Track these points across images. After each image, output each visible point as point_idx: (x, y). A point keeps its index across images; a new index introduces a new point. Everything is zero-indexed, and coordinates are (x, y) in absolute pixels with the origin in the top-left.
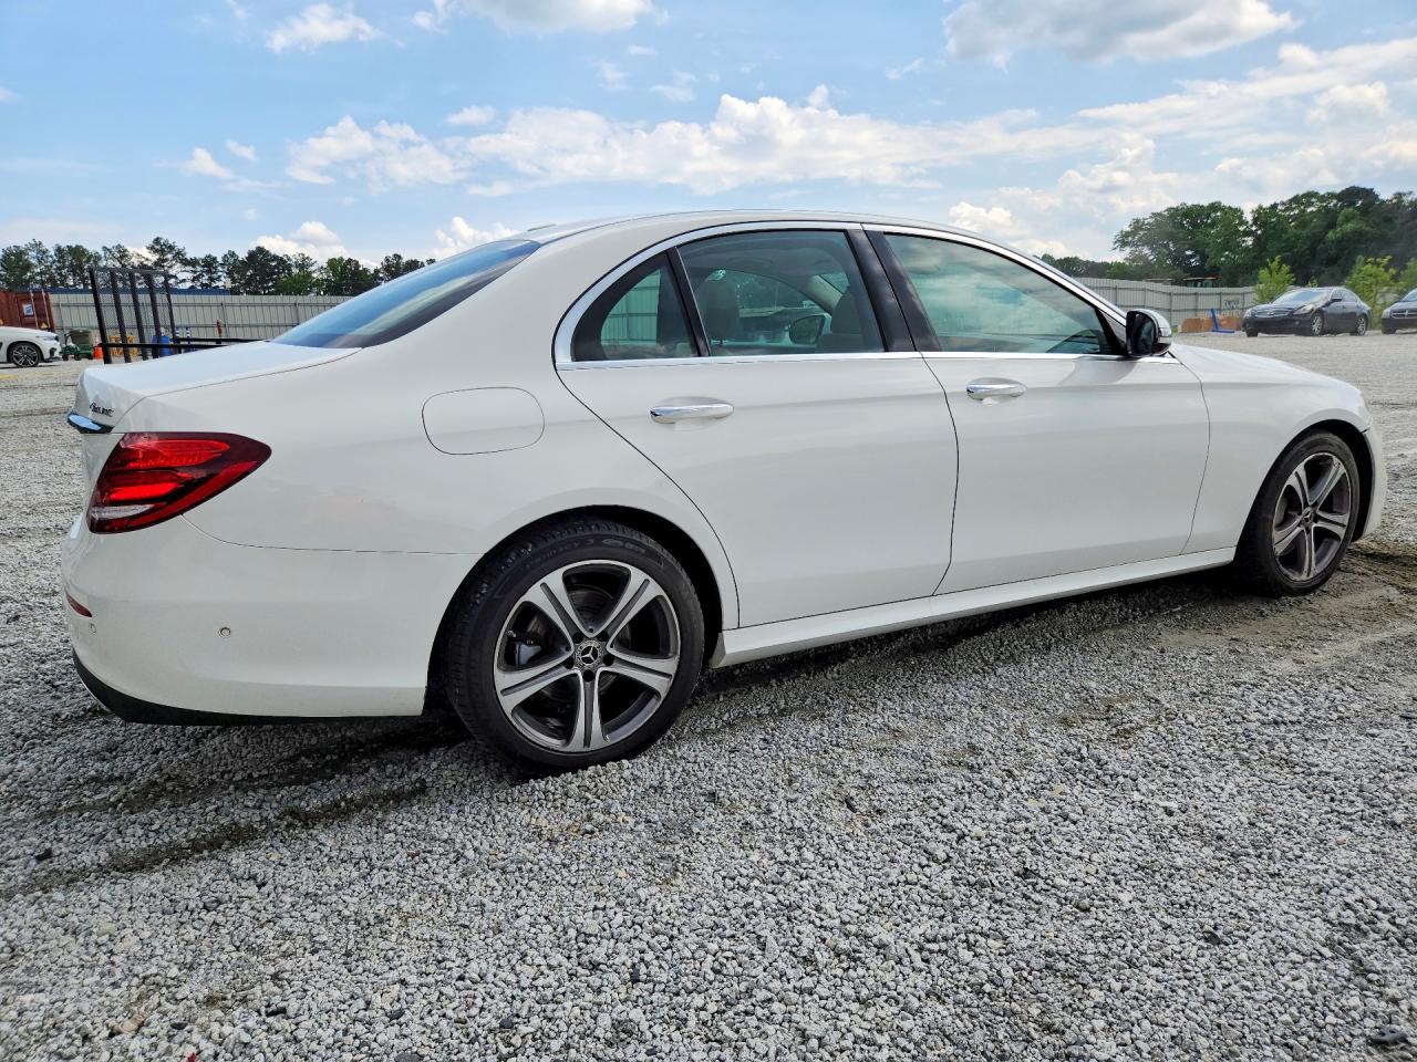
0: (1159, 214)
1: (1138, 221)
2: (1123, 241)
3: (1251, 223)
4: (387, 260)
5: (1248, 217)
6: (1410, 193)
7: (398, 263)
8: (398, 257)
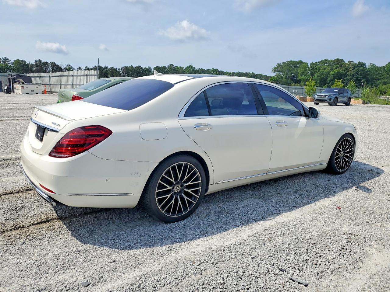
0: (285, 63)
1: (279, 64)
2: (275, 70)
3: (310, 67)
4: (36, 61)
5: (309, 65)
6: (353, 61)
7: (40, 62)
8: (40, 60)
